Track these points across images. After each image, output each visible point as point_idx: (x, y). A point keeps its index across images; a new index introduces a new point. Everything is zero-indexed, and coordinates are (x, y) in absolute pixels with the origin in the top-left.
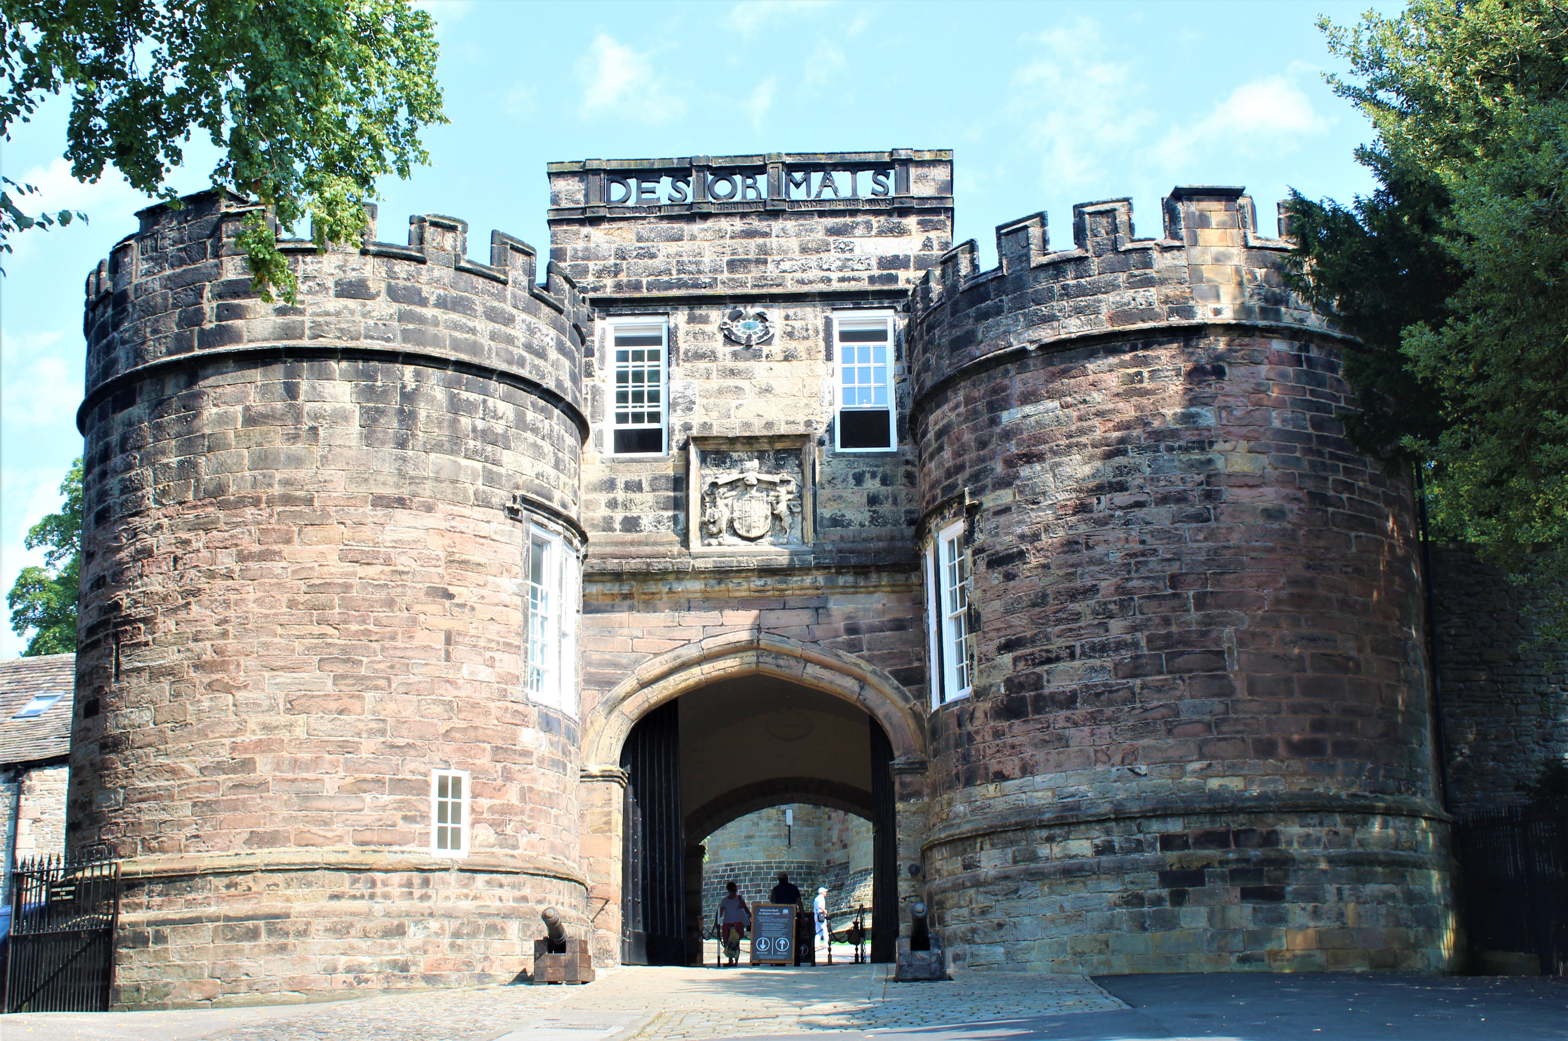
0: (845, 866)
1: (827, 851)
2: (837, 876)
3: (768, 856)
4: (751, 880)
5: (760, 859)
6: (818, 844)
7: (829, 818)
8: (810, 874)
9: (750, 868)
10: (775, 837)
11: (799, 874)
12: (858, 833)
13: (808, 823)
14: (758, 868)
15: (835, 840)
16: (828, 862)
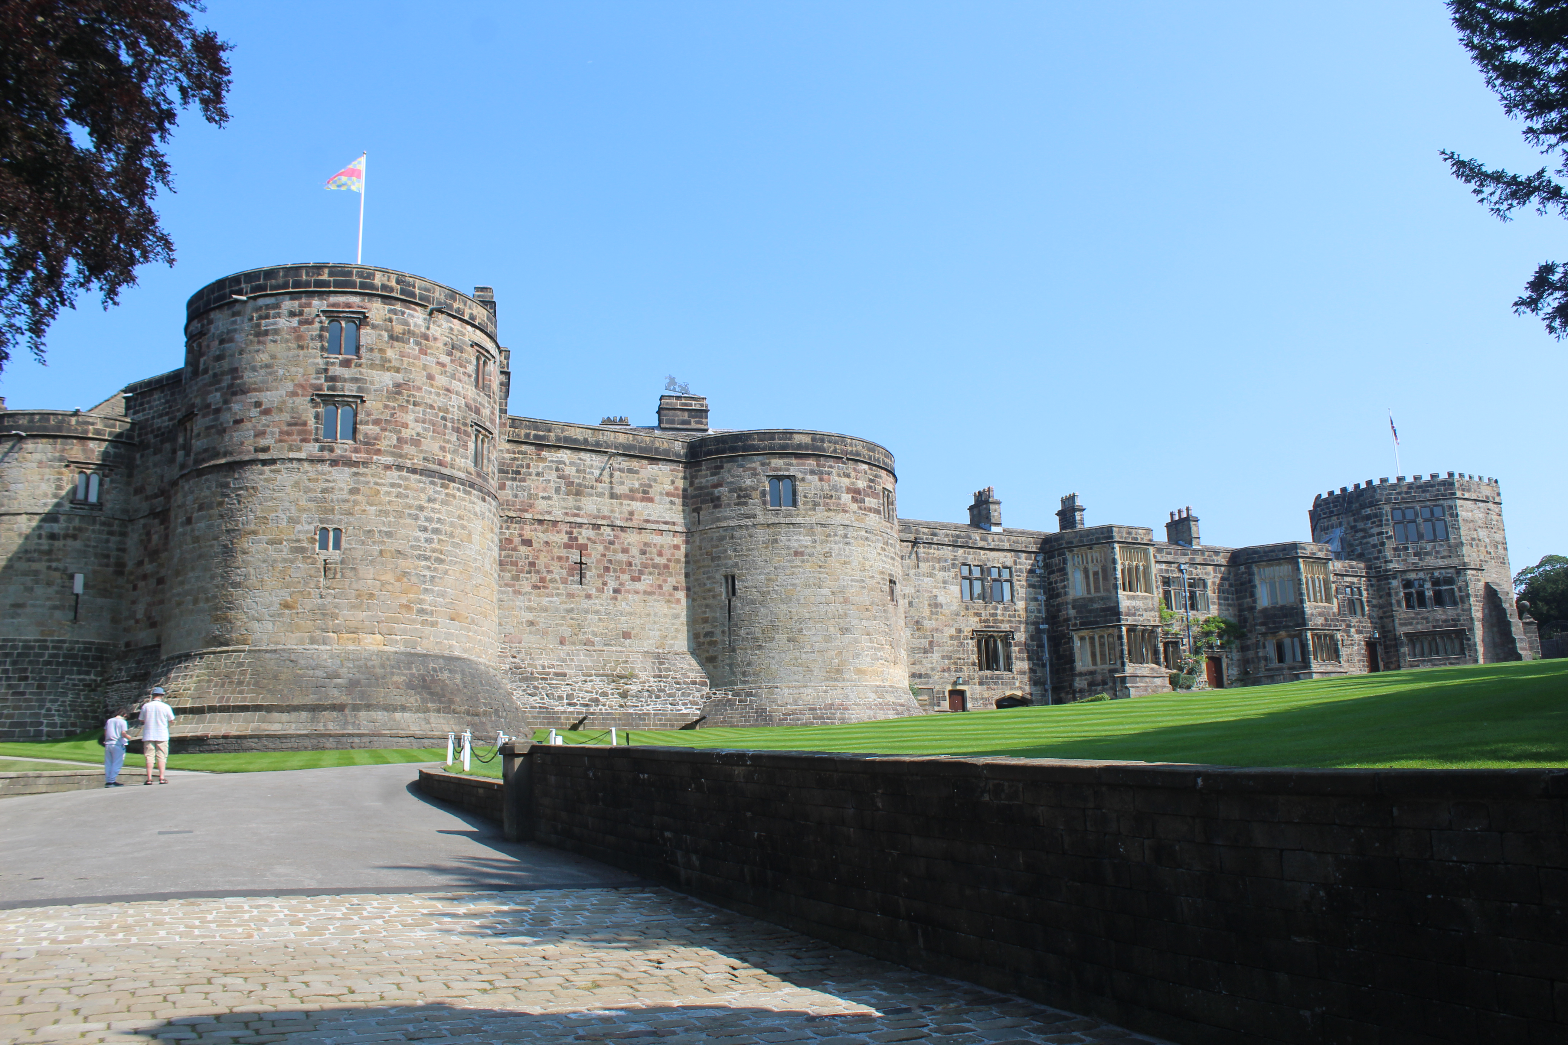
0: (154, 650)
1: (127, 630)
2: (138, 662)
3: (42, 633)
4: (14, 663)
5: (31, 635)
6: (115, 620)
7: (135, 588)
8: (100, 658)
9: (14, 647)
10: (55, 608)
11: (85, 658)
12: (179, 604)
13: (104, 593)
14: (25, 647)
15: (140, 615)
16: (127, 645)
